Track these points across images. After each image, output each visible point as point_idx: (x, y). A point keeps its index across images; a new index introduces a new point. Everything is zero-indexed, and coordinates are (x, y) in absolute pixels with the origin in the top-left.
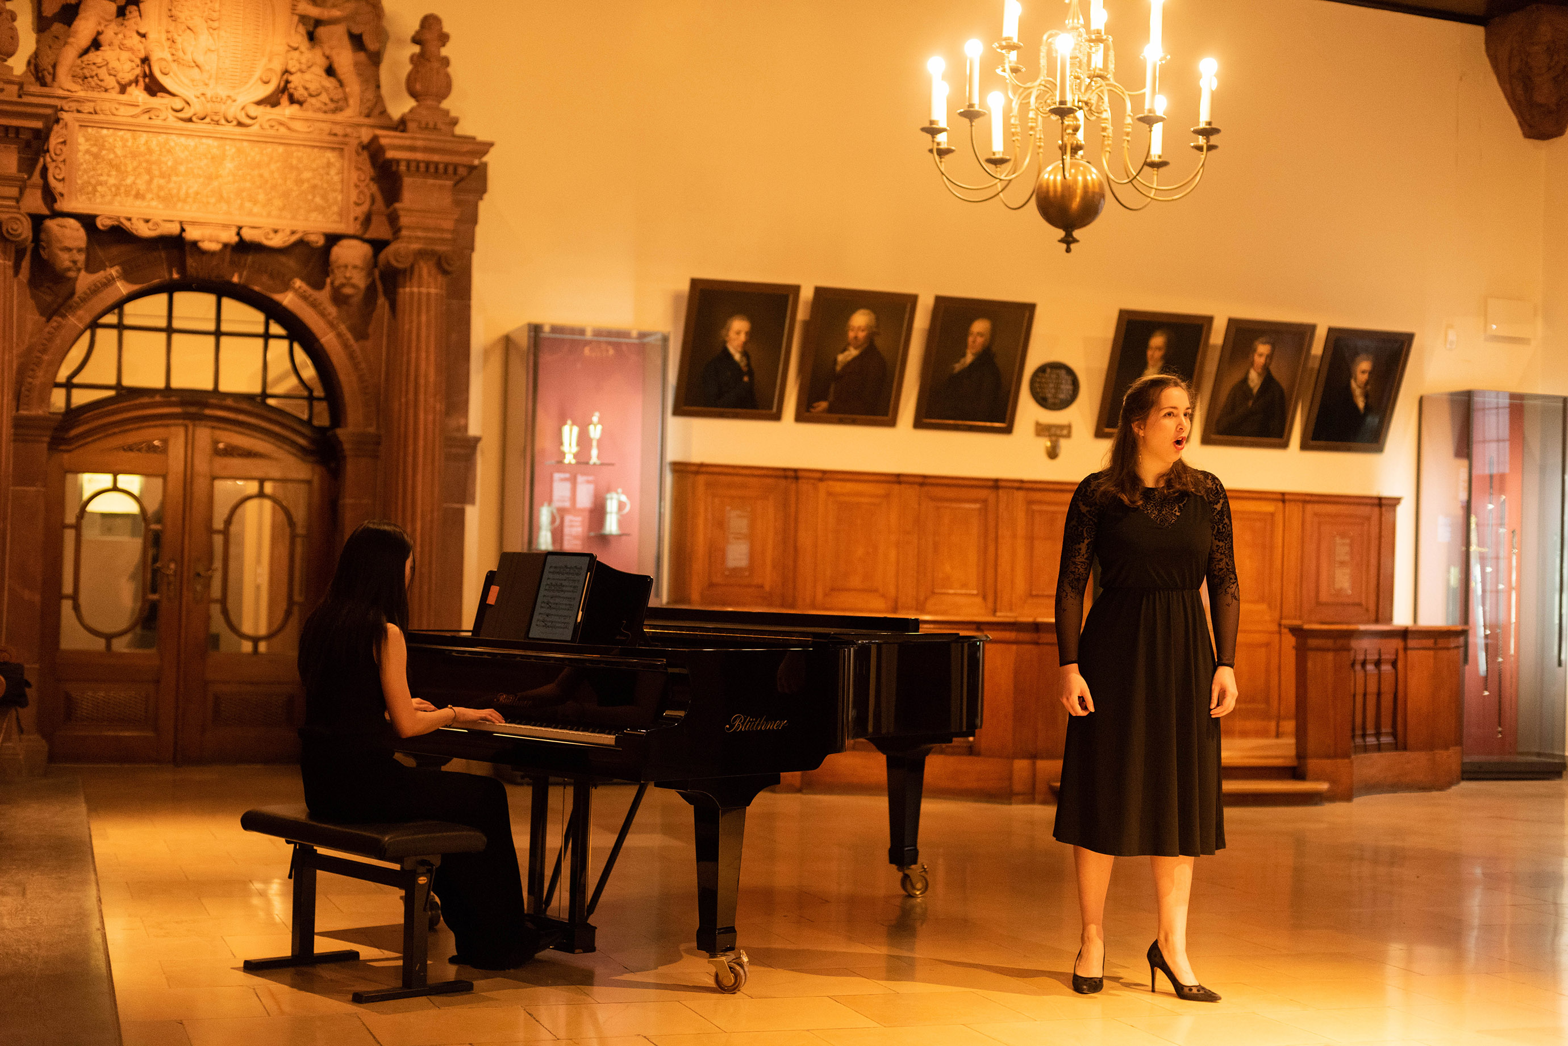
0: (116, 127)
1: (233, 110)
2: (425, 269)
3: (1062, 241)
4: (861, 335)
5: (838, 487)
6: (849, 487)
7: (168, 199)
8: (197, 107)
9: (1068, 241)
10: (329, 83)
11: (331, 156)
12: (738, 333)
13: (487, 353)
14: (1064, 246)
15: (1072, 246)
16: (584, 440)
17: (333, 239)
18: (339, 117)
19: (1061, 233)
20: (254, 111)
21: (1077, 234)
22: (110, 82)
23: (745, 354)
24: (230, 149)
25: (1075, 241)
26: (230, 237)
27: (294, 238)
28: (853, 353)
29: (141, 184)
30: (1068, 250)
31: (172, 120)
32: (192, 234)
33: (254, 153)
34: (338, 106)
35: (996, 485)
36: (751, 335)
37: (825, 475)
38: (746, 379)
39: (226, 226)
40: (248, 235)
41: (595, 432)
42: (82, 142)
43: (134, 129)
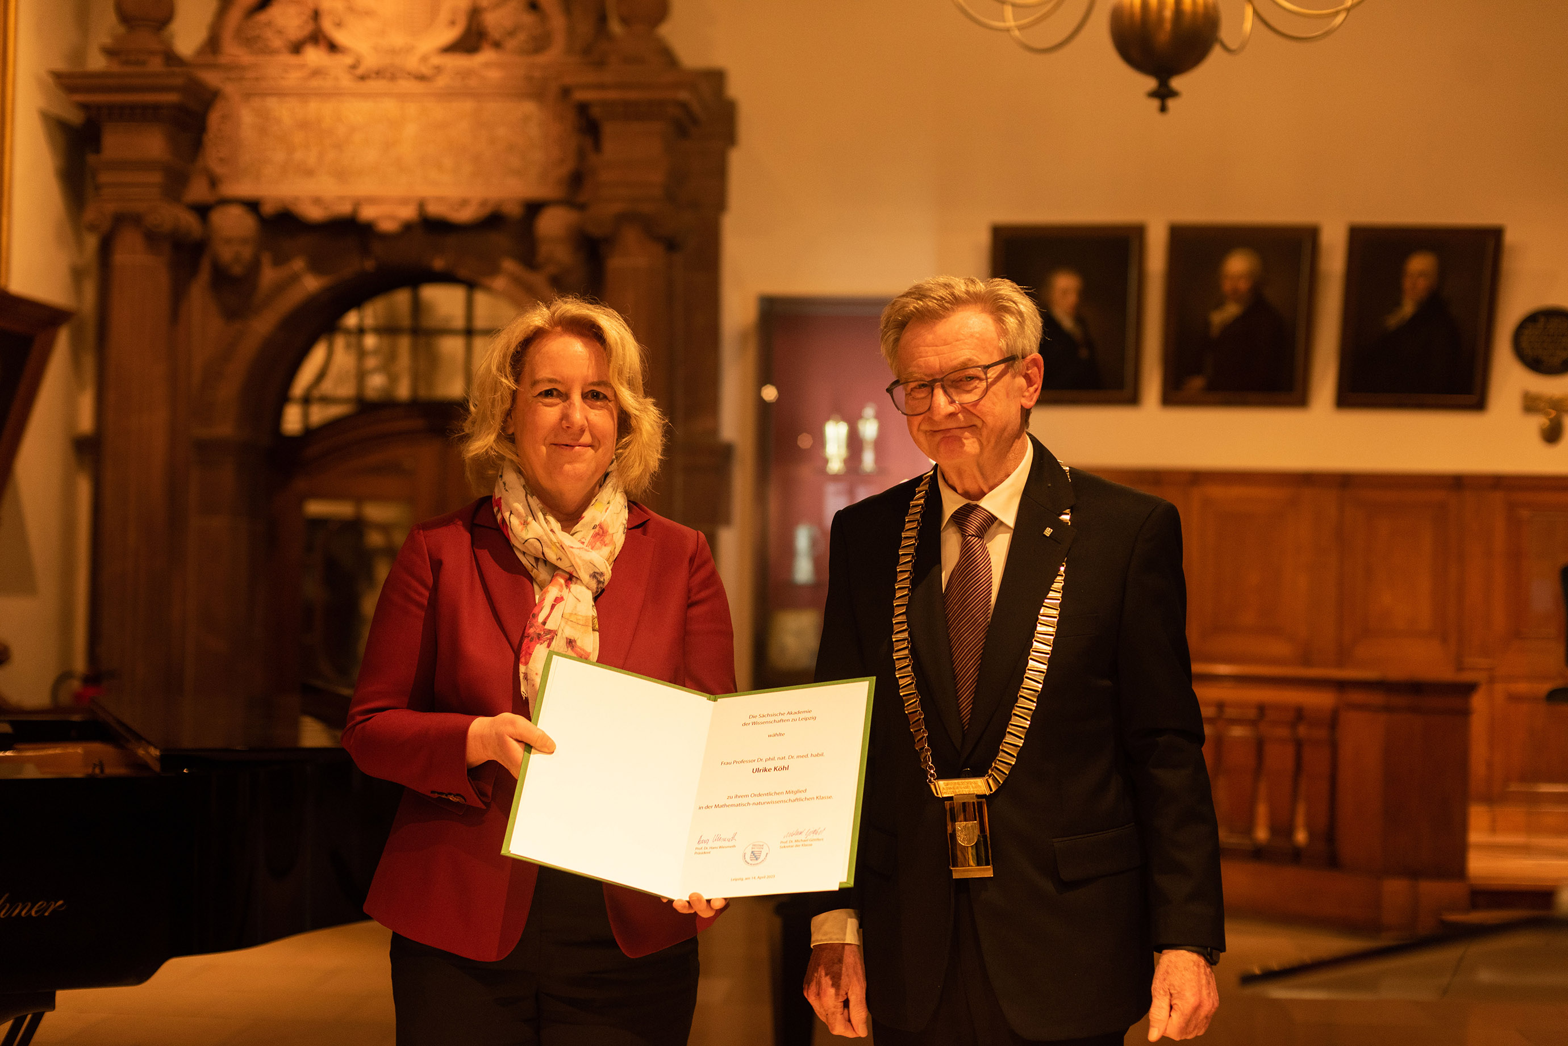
0: (281, 94)
1: (412, 63)
2: (631, 237)
3: (1153, 94)
4: (1243, 286)
5: (1216, 492)
6: (1236, 491)
7: (341, 174)
8: (371, 61)
9: (1163, 94)
10: (528, 19)
11: (529, 107)
12: (1065, 292)
13: (743, 337)
14: (1155, 103)
15: (1171, 103)
16: (854, 442)
17: (533, 208)
18: (542, 59)
19: (1150, 83)
20: (437, 60)
21: (1177, 83)
22: (277, 43)
23: (1079, 318)
24: (412, 109)
25: (1173, 94)
26: (408, 213)
27: (486, 211)
28: (1231, 310)
29: (312, 159)
30: (1163, 109)
31: (346, 82)
32: (368, 213)
33: (439, 111)
34: (539, 44)
35: (1457, 483)
36: (1086, 294)
37: (1197, 478)
38: (1084, 353)
39: (404, 201)
40: (434, 209)
41: (869, 429)
42: (247, 117)
43: (303, 95)
